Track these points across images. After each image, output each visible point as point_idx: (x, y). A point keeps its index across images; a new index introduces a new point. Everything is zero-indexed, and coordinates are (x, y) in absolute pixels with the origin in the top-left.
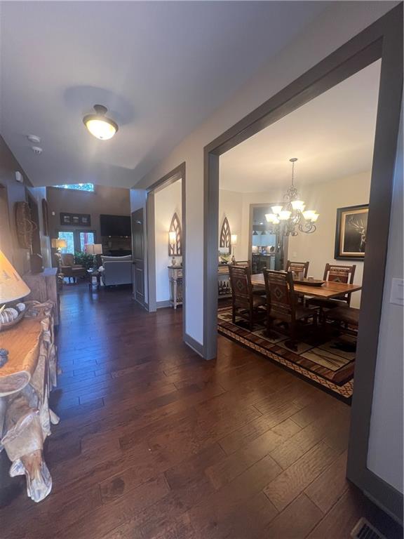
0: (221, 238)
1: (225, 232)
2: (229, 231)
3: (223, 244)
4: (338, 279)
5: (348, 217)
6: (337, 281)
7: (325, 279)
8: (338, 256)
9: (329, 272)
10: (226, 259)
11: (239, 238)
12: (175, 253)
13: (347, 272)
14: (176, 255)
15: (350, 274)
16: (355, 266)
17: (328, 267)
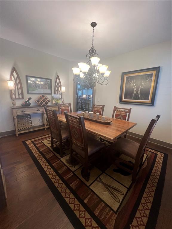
0: (55, 88)
1: (58, 85)
2: (60, 84)
3: (56, 92)
4: (120, 117)
5: (128, 78)
6: (120, 118)
7: (113, 117)
8: (121, 102)
9: (115, 112)
10: (58, 102)
11: (67, 89)
12: (17, 97)
13: (126, 112)
14: (17, 99)
15: (128, 114)
16: (131, 109)
17: (115, 109)
